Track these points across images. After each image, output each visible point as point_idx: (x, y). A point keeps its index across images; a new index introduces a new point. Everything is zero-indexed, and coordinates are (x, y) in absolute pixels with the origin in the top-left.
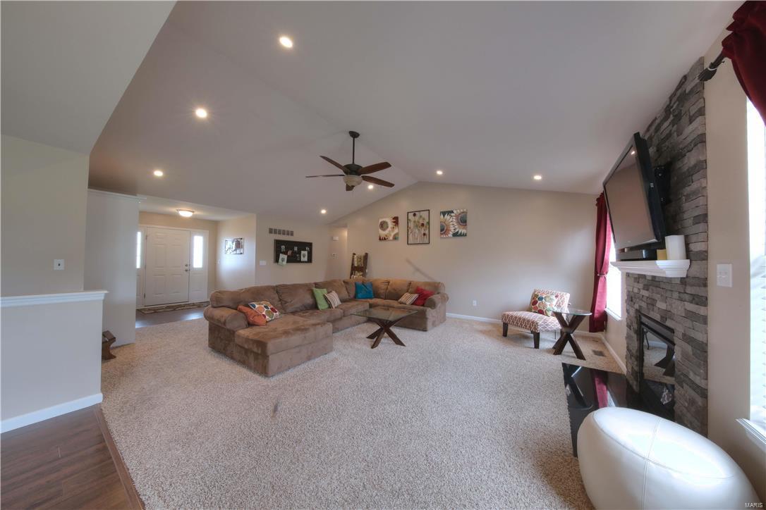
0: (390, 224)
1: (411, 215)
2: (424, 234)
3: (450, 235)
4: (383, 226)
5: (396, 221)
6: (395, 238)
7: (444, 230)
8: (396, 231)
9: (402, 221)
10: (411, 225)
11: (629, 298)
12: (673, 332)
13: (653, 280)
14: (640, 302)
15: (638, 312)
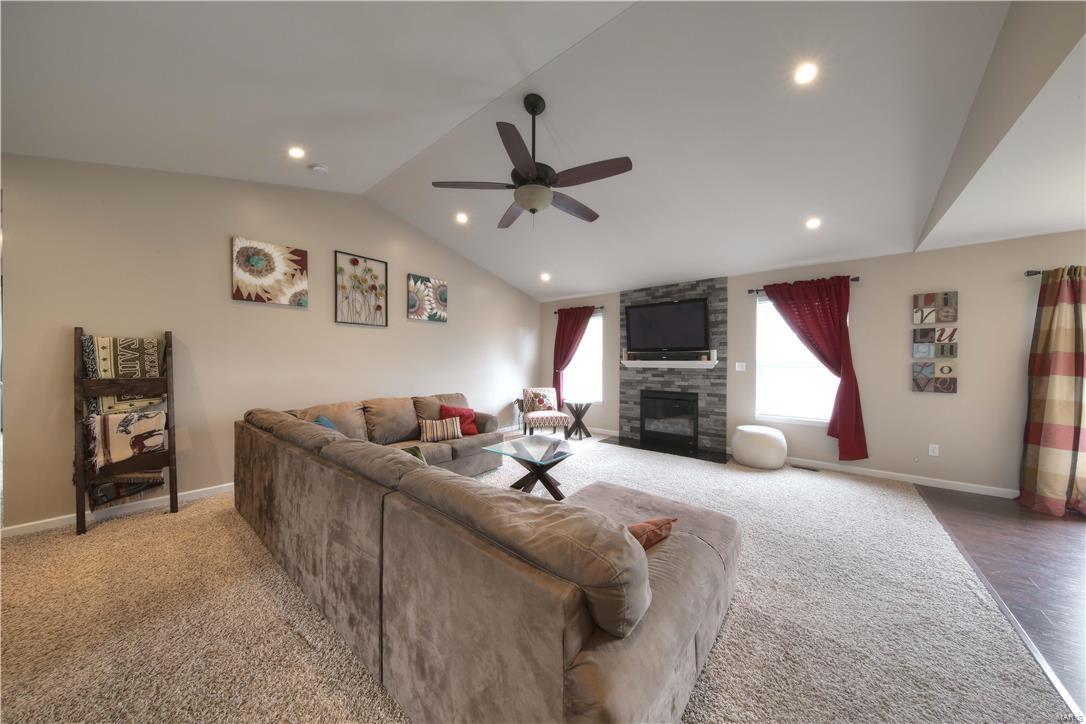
0: (282, 265)
1: (344, 262)
2: (379, 308)
3: (425, 317)
4: (251, 259)
5: (300, 260)
6: (299, 301)
7: (412, 306)
8: (302, 285)
9: (320, 264)
10: (345, 280)
11: (625, 384)
12: (697, 394)
13: (671, 371)
14: (648, 385)
15: (642, 391)
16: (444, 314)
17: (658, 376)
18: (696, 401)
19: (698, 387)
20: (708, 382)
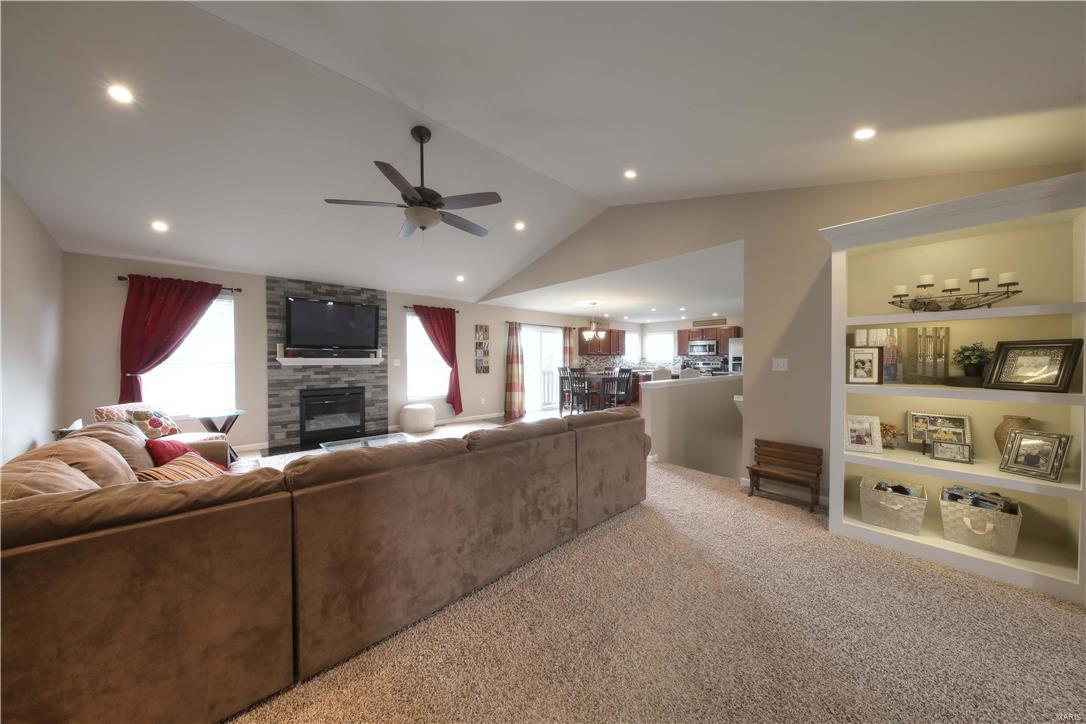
11: (275, 387)
12: (363, 388)
13: (337, 368)
14: (310, 384)
15: (302, 391)
17: (323, 373)
18: (363, 394)
19: (365, 381)
20: (373, 376)
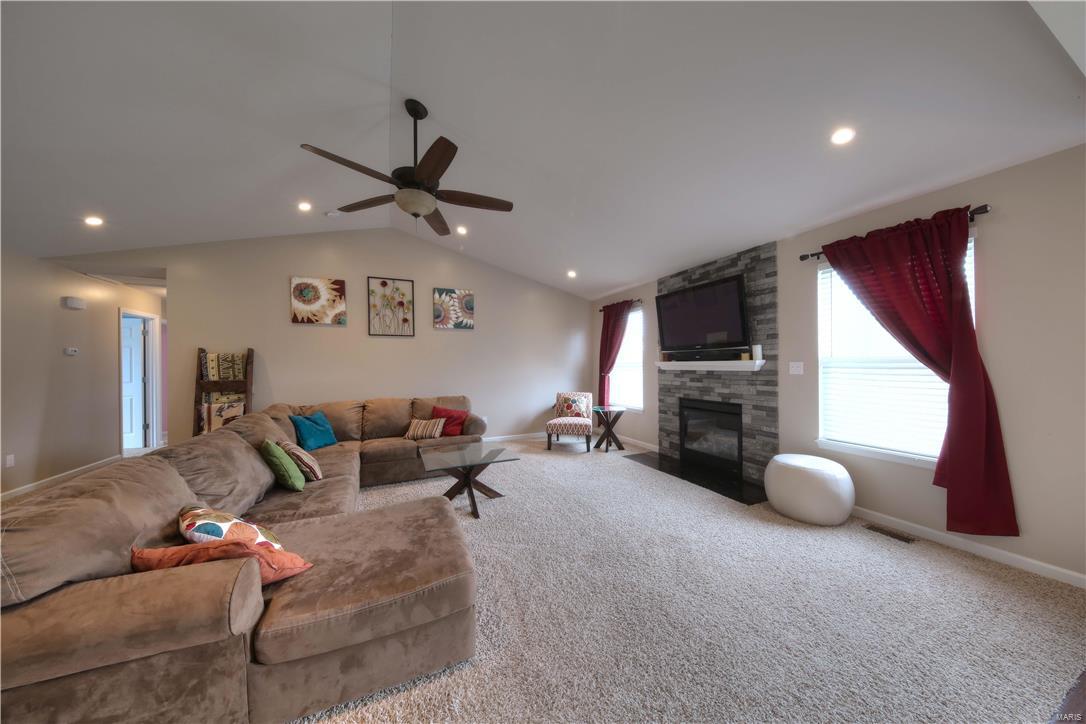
0: (325, 293)
1: (375, 285)
2: (405, 320)
3: (451, 325)
4: (303, 292)
5: (340, 288)
6: (339, 320)
7: (439, 317)
8: (341, 307)
9: (355, 289)
10: (376, 300)
11: (665, 390)
12: (740, 406)
13: (710, 374)
14: (686, 392)
15: (680, 399)
16: (470, 322)
17: (699, 380)
18: (739, 415)
19: (740, 396)
20: (753, 390)
